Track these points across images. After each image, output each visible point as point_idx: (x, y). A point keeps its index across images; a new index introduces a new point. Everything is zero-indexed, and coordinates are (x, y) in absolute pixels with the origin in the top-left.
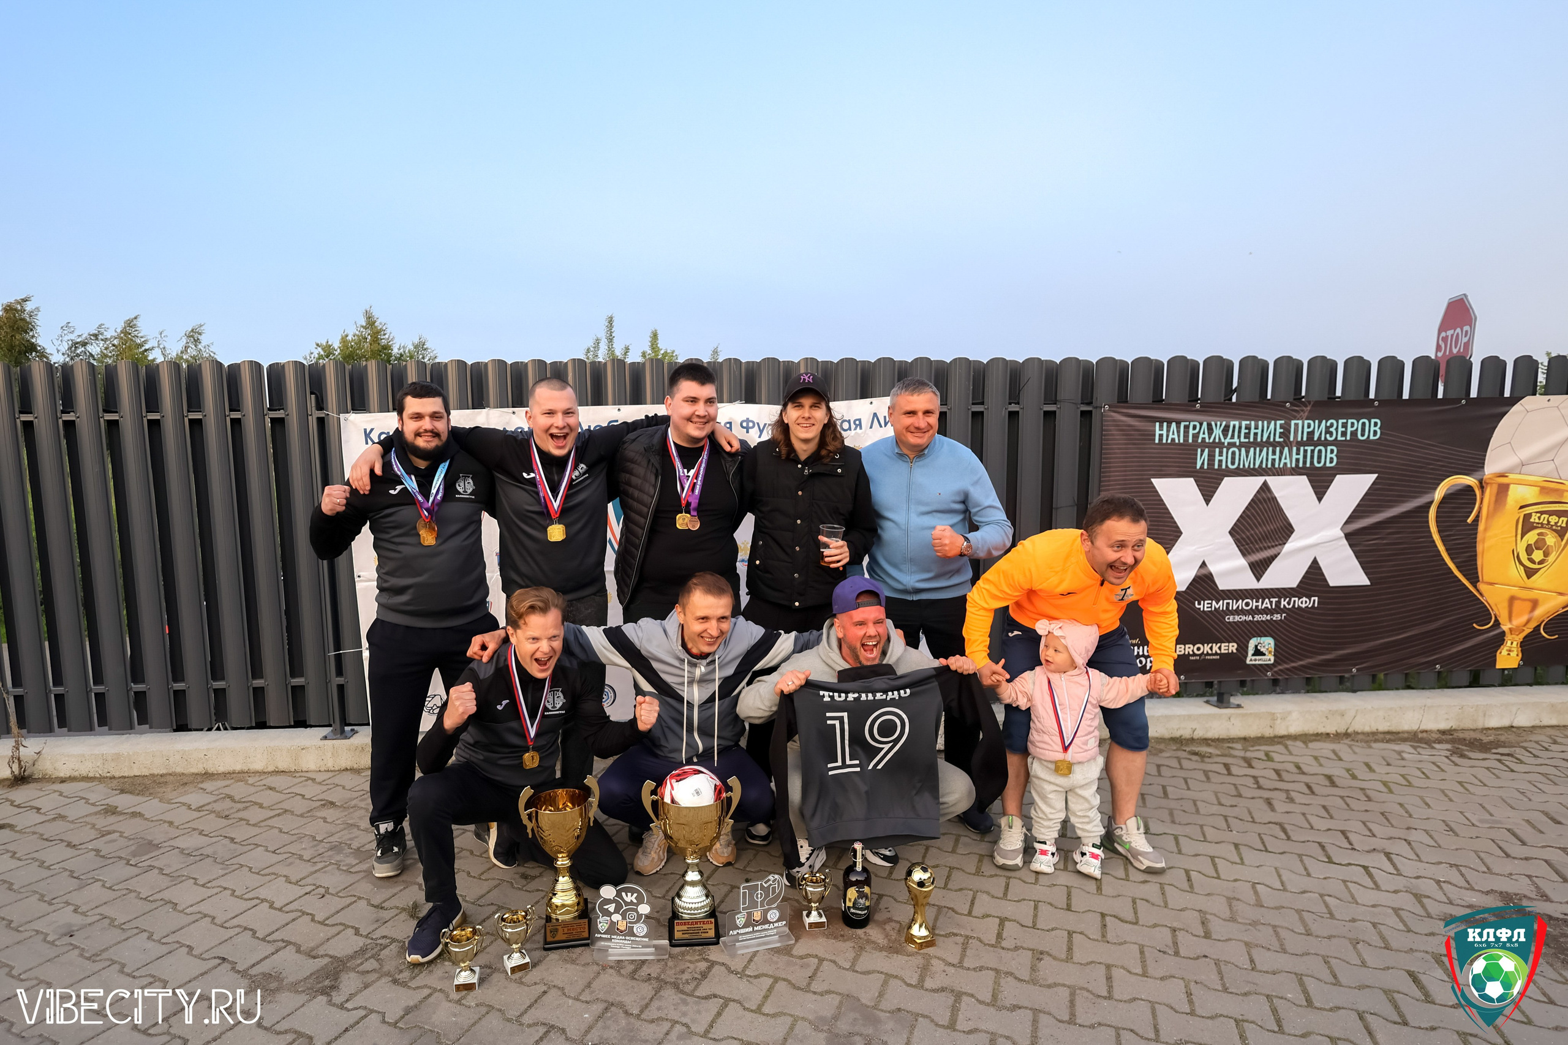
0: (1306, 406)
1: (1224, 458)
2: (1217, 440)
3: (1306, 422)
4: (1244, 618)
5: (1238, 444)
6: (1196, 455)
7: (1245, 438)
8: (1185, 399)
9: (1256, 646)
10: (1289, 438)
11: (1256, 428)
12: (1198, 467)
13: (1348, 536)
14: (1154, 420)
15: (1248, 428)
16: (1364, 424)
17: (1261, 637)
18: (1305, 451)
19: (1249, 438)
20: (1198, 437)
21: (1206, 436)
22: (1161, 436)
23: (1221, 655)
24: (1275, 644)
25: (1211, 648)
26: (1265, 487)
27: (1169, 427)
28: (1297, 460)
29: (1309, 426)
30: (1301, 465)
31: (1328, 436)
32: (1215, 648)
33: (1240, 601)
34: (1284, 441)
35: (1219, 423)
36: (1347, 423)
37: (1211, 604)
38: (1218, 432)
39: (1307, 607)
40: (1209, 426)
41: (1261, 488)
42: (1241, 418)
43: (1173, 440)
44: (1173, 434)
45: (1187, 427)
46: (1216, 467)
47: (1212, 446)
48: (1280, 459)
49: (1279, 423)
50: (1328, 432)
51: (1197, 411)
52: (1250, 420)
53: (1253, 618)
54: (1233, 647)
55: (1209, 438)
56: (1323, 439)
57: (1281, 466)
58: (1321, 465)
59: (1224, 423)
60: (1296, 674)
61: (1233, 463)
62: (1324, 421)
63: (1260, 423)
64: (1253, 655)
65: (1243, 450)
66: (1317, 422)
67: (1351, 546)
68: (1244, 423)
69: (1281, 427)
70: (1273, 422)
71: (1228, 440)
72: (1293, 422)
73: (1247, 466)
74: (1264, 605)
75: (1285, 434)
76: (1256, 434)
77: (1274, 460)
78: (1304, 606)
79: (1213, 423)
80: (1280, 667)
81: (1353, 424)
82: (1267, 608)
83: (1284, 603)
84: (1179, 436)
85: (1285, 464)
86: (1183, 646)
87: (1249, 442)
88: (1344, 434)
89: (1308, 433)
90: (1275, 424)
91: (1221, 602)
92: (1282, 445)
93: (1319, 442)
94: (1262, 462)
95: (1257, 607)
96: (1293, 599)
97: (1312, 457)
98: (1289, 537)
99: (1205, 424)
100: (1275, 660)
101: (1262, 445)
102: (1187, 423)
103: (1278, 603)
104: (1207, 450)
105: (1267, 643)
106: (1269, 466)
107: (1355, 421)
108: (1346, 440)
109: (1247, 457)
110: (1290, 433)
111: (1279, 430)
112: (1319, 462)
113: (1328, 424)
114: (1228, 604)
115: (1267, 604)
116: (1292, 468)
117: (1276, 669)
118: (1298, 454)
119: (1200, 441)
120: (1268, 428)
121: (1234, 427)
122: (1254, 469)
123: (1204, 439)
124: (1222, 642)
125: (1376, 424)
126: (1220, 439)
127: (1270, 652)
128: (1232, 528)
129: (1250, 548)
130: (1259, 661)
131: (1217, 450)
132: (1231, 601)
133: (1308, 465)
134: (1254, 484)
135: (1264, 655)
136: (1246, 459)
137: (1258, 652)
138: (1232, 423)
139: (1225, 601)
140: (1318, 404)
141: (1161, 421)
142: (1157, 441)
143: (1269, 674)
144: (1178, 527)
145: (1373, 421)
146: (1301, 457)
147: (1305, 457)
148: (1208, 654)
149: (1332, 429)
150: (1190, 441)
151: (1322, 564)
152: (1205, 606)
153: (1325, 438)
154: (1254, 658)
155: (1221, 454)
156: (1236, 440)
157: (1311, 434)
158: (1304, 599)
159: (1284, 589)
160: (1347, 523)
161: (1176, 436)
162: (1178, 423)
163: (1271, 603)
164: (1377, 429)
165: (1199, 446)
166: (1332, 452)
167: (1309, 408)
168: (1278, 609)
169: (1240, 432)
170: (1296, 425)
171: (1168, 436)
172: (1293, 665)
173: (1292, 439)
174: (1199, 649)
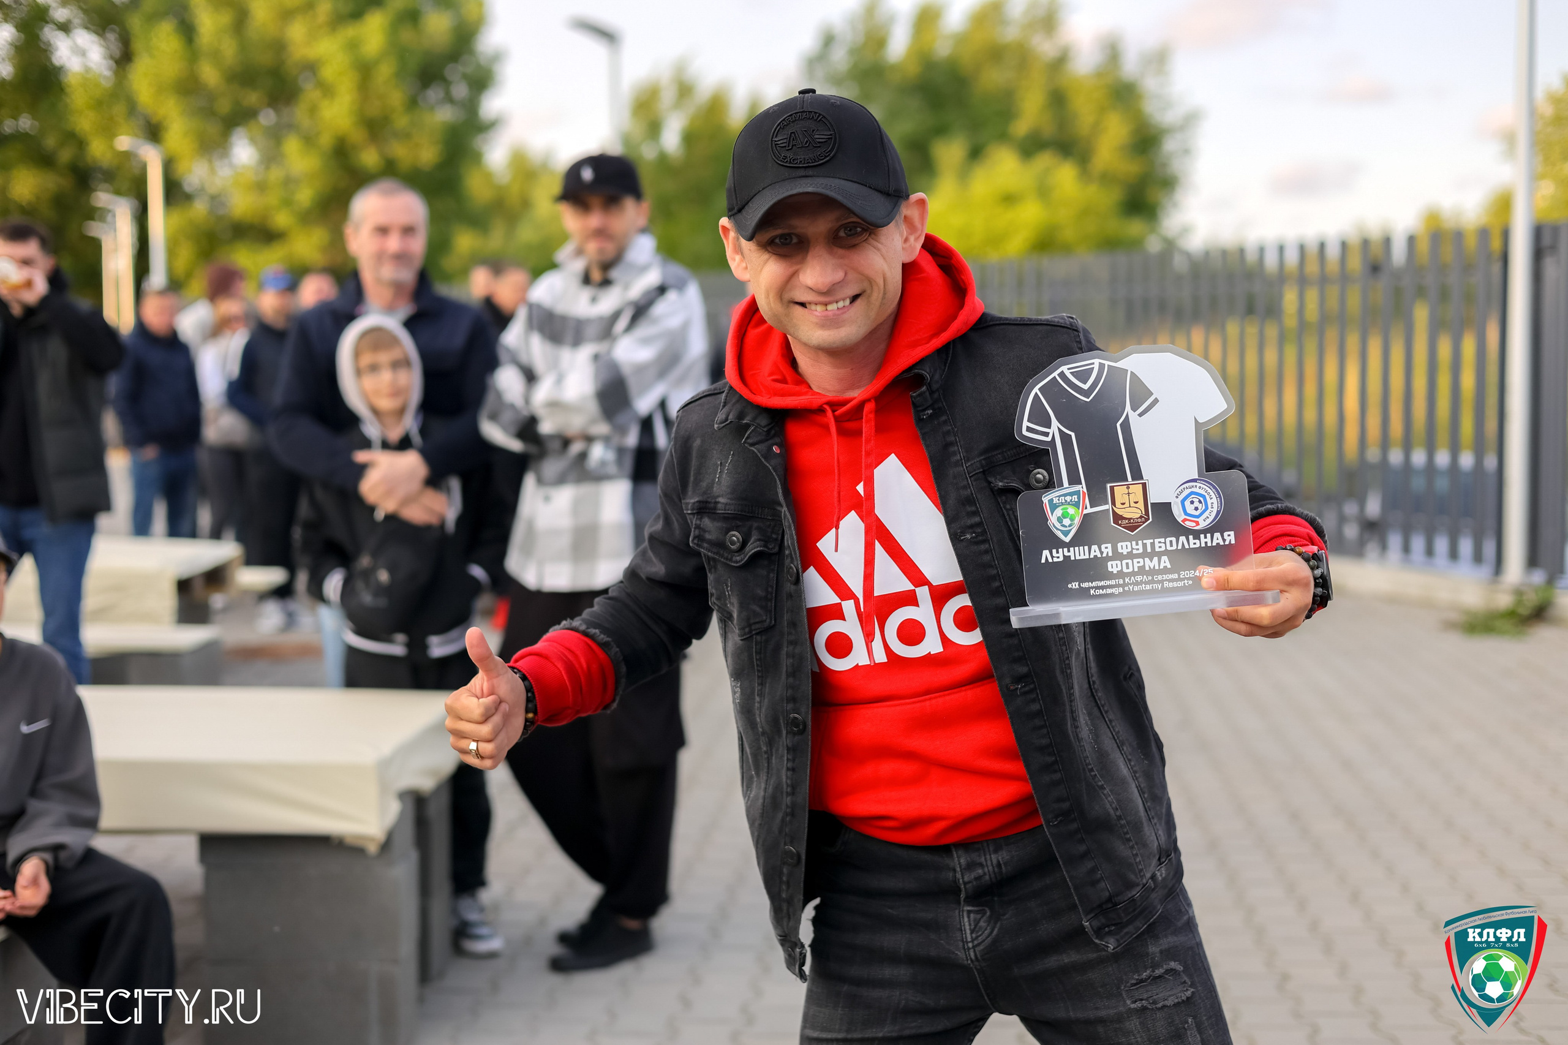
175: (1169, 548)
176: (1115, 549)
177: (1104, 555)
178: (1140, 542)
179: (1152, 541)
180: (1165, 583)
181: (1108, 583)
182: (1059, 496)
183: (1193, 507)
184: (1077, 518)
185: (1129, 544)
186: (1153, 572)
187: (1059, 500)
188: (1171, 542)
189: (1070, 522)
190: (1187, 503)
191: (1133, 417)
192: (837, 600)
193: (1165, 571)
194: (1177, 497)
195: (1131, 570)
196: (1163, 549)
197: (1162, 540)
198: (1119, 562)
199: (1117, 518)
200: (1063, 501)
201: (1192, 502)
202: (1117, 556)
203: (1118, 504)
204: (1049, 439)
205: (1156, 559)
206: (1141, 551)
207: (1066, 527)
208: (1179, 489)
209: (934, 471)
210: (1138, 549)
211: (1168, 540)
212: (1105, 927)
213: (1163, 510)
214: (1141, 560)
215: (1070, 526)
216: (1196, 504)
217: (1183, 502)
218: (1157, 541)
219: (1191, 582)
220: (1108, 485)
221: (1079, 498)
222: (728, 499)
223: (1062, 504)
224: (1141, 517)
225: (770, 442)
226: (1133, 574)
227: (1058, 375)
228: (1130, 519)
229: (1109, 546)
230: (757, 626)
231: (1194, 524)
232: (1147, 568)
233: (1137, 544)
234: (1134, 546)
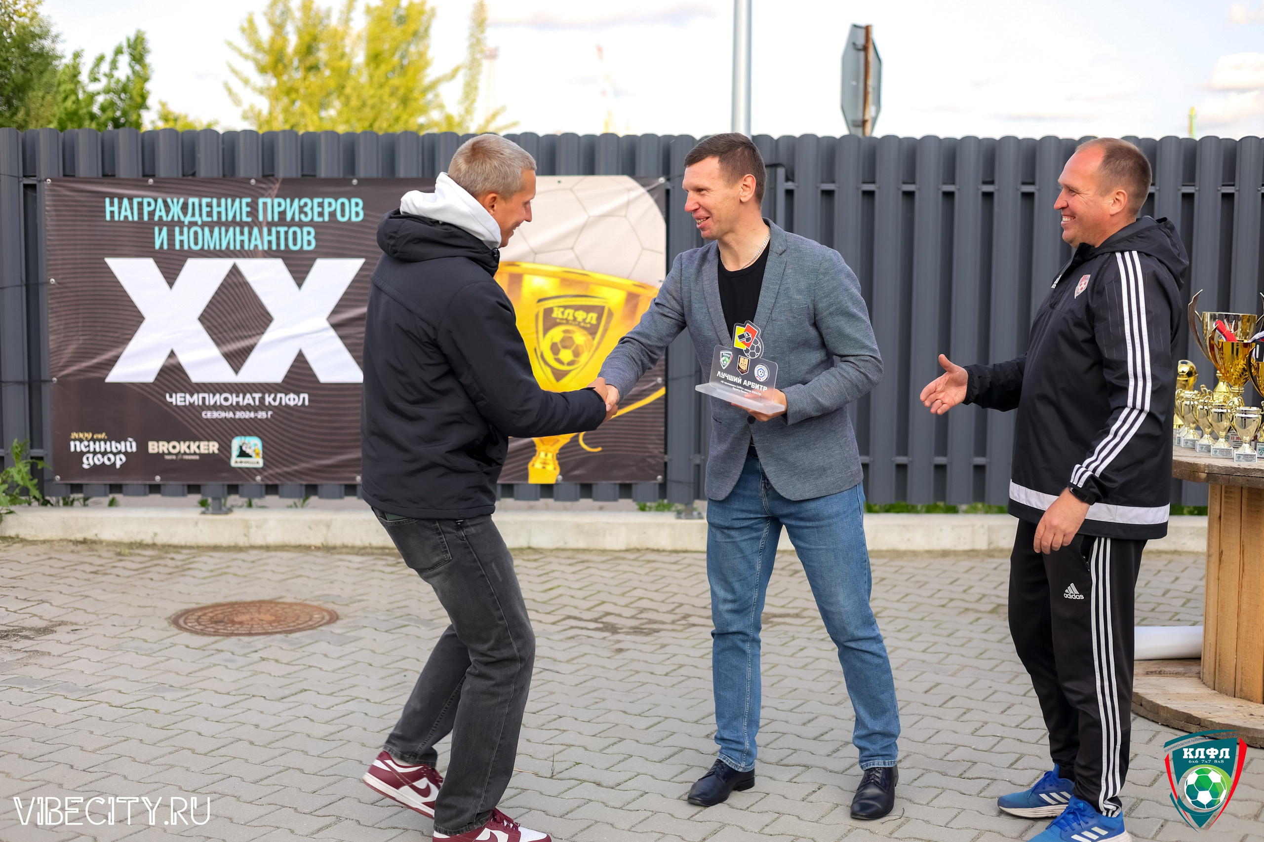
0: (274, 183)
1: (185, 238)
2: (176, 219)
3: (276, 201)
4: (223, 415)
5: (200, 223)
6: (154, 233)
7: (208, 216)
8: (137, 173)
9: (241, 447)
10: (257, 218)
11: (219, 205)
12: (157, 246)
13: (336, 326)
14: (104, 195)
15: (209, 205)
16: (343, 204)
17: (244, 435)
18: (278, 233)
19: (212, 216)
20: (154, 215)
21: (163, 213)
22: (112, 212)
23: (200, 455)
24: (263, 446)
25: (189, 447)
26: (235, 270)
27: (120, 204)
28: (270, 242)
29: (279, 205)
30: (274, 247)
31: (303, 216)
32: (194, 446)
33: (218, 396)
34: (253, 221)
35: (175, 200)
36: (323, 202)
37: (185, 397)
38: (176, 210)
39: (296, 405)
40: (165, 203)
41: (231, 271)
42: (200, 195)
43: (126, 217)
44: (126, 210)
45: (140, 204)
46: (177, 247)
47: (171, 225)
48: (250, 240)
49: (245, 200)
50: (301, 210)
51: (150, 186)
52: (212, 197)
53: (234, 414)
54: (213, 447)
55: (167, 216)
56: (297, 219)
57: (252, 248)
58: (297, 248)
59: (182, 200)
60: (290, 480)
61: (196, 243)
62: (296, 201)
63: (223, 201)
64: (239, 456)
65: (207, 229)
66: (288, 200)
67: (342, 338)
68: (205, 201)
69: (248, 205)
70: (237, 201)
71: (187, 220)
72: (261, 201)
73: (212, 247)
74: (246, 402)
75: (253, 212)
76: (219, 213)
77: (242, 242)
78: (292, 403)
79: (169, 200)
80: (271, 472)
81: (330, 204)
82: (249, 404)
83: (268, 399)
84: (132, 213)
85: (256, 246)
86: (155, 443)
87: (212, 221)
88: (321, 214)
89: (280, 213)
90: (241, 203)
91: (195, 396)
92: (251, 226)
93: (292, 223)
94: (229, 243)
95: (238, 403)
96: (279, 395)
97: (286, 239)
98: (268, 325)
99: (160, 201)
100: (264, 464)
101: (227, 225)
102: (140, 200)
103: (262, 399)
104: (165, 230)
105: (254, 444)
106: (238, 247)
107: (332, 201)
108: (324, 222)
109: (212, 237)
110: (257, 211)
111: (245, 209)
112: (295, 244)
113: (302, 203)
114: (204, 398)
115: (248, 400)
116: (265, 251)
117: (266, 474)
118: (270, 234)
119: (156, 218)
120: (232, 206)
121: (193, 204)
122: (220, 251)
123: (160, 217)
124: (200, 440)
125: (357, 205)
126: (179, 217)
127: (258, 454)
128: (202, 315)
129: (224, 337)
130: (245, 463)
131: (177, 229)
132: (206, 395)
133: (282, 247)
134: (223, 266)
135: (249, 456)
136: (209, 238)
137: (243, 454)
138: (191, 200)
139: (201, 395)
140: (286, 181)
141: (112, 196)
142: (108, 218)
143: (258, 478)
144: (139, 312)
145: (354, 201)
146: (273, 238)
147: (278, 238)
148: (185, 453)
149: (307, 209)
150: (146, 218)
151: (310, 357)
152: (178, 399)
153: (300, 218)
154: (239, 459)
155: (181, 233)
156: (197, 218)
157: (282, 214)
158: (292, 396)
159: (268, 384)
160: (334, 312)
161: (129, 213)
162: (130, 199)
163: (254, 399)
164: (359, 209)
165: (156, 224)
166: (309, 233)
167: (278, 185)
168: (262, 406)
169: (201, 210)
170: (265, 204)
171: (120, 213)
172: (286, 469)
173: (261, 218)
174: (174, 447)
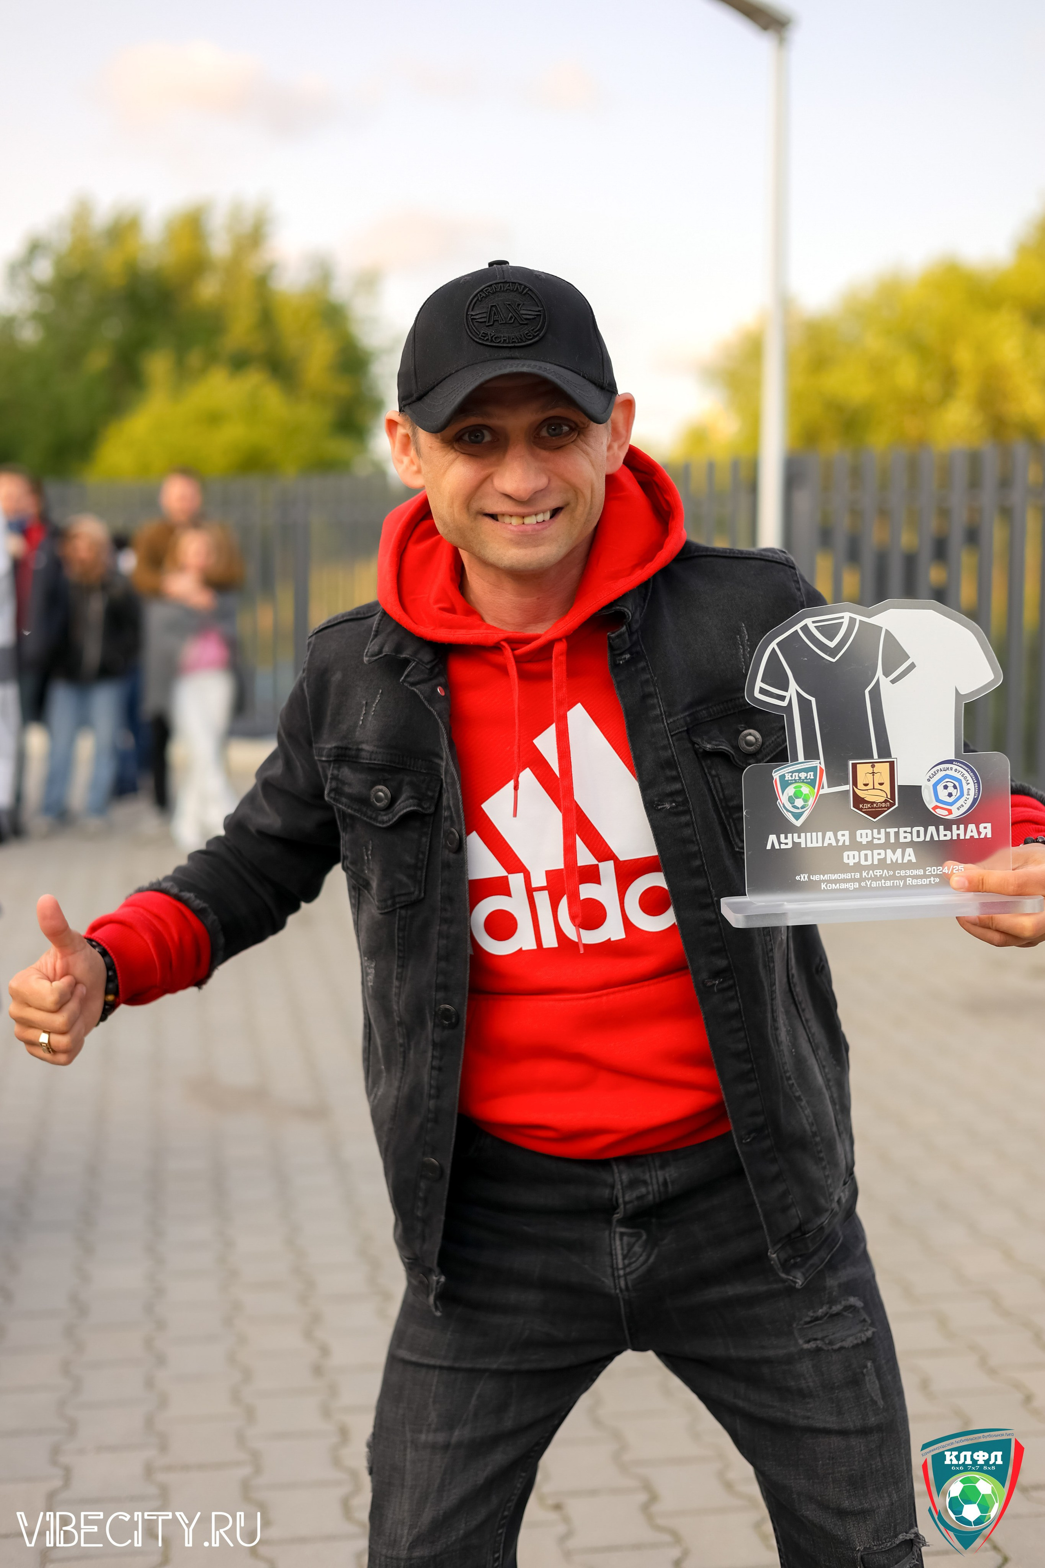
175: (915, 839)
176: (853, 837)
177: (840, 844)
178: (883, 831)
179: (896, 830)
180: (908, 879)
181: (842, 876)
182: (792, 772)
183: (946, 792)
184: (811, 798)
185: (869, 832)
186: (895, 866)
187: (792, 776)
188: (918, 832)
189: (803, 803)
190: (940, 788)
191: (885, 684)
192: (502, 872)
193: (909, 865)
194: (929, 780)
195: (869, 862)
196: (909, 839)
197: (909, 829)
198: (856, 853)
199: (858, 801)
200: (797, 778)
201: (946, 787)
202: (855, 845)
203: (860, 785)
204: (785, 704)
205: (899, 851)
206: (883, 841)
207: (798, 808)
208: (932, 771)
209: (629, 728)
210: (879, 839)
211: (915, 829)
212: (790, 1260)
213: (912, 793)
214: (882, 852)
215: (803, 807)
216: (951, 789)
217: (935, 786)
218: (902, 830)
219: (937, 880)
220: (851, 762)
221: (815, 775)
222: (374, 746)
223: (796, 781)
224: (886, 801)
225: (434, 682)
226: (872, 867)
227: (800, 628)
228: (872, 803)
229: (847, 833)
230: (403, 898)
231: (946, 813)
232: (889, 862)
233: (879, 833)
234: (876, 835)
